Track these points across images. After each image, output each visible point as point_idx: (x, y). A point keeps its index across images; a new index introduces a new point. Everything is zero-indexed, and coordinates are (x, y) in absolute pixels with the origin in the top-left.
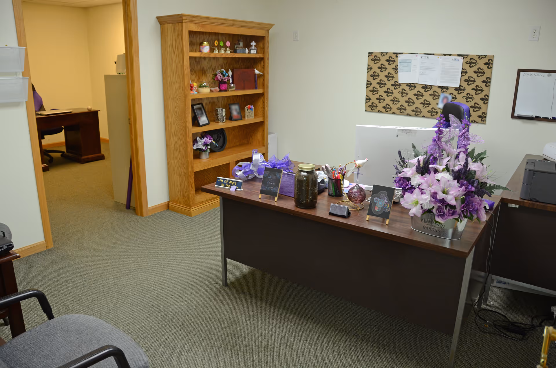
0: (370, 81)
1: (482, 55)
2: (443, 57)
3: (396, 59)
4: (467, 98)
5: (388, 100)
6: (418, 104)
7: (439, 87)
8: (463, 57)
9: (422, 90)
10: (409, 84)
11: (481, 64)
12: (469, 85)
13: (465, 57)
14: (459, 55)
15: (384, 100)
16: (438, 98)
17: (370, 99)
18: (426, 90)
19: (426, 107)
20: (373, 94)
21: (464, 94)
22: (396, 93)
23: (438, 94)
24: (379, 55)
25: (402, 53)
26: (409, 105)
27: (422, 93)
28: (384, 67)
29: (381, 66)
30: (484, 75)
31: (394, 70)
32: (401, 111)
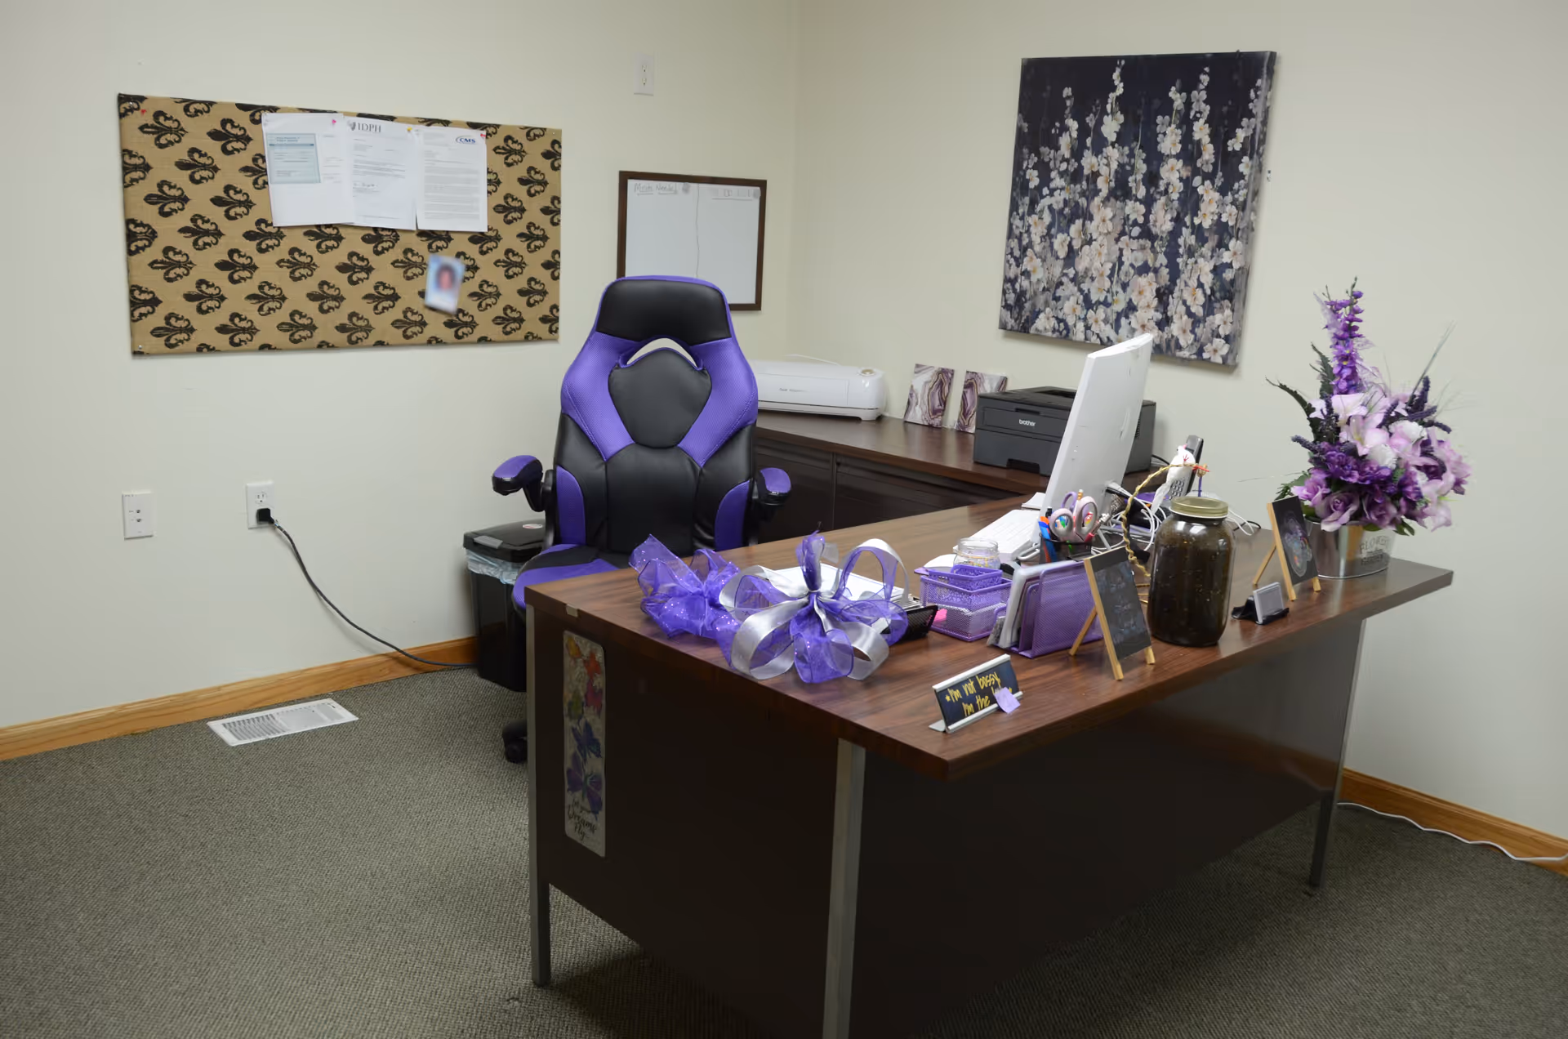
0: (145, 222)
1: (533, 128)
2: (423, 128)
3: (251, 130)
4: (508, 265)
5: (237, 298)
6: (355, 299)
7: (422, 234)
8: (484, 132)
9: (366, 250)
10: (315, 230)
11: (534, 154)
12: (509, 222)
13: (491, 130)
14: (474, 126)
15: (222, 298)
16: (422, 274)
17: (155, 302)
18: (380, 249)
19: (384, 308)
20: (170, 280)
21: (499, 253)
22: (269, 268)
23: (419, 260)
24: (178, 112)
25: (273, 109)
26: (325, 307)
27: (367, 260)
28: (203, 160)
29: (189, 156)
30: (546, 189)
31: (249, 174)
32: (296, 337)
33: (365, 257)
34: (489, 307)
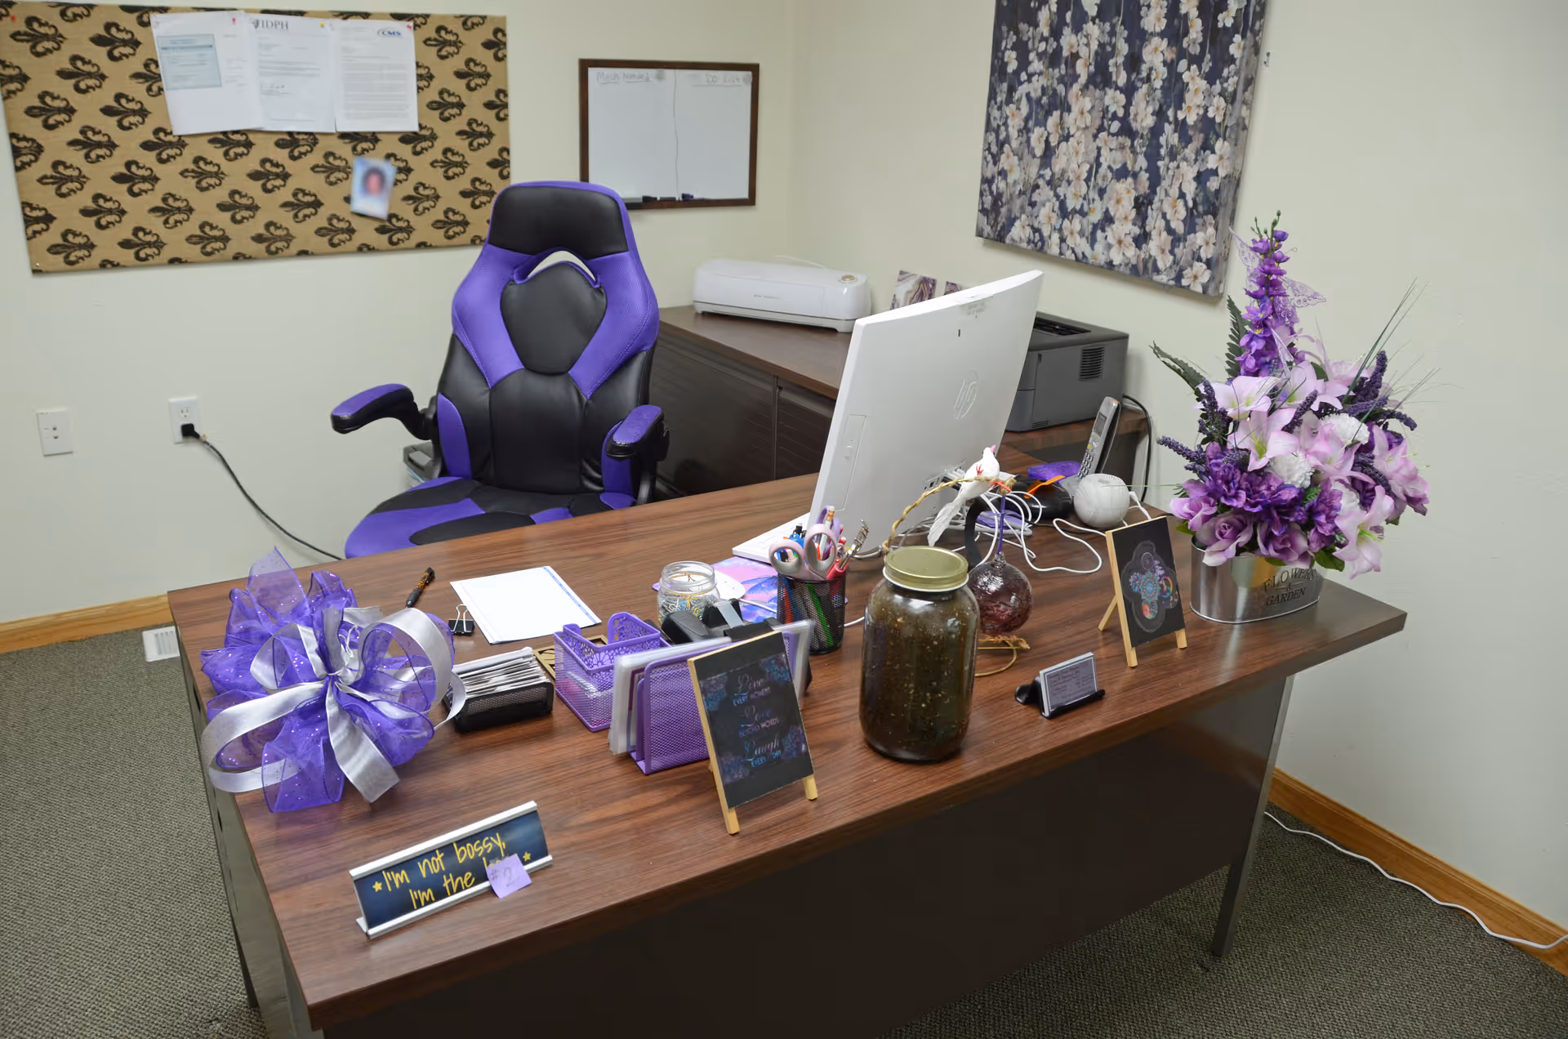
0: (29, 135)
1: (471, 17)
2: (339, 22)
3: (139, 33)
4: (448, 165)
6: (271, 207)
7: (344, 136)
8: (411, 24)
9: (281, 156)
10: (221, 136)
11: (473, 45)
12: (446, 120)
13: (419, 21)
14: (398, 17)
15: (122, 212)
16: (347, 178)
17: (48, 219)
18: (296, 153)
19: (305, 216)
20: (63, 196)
21: (436, 153)
22: (171, 178)
23: (342, 164)
24: (54, 17)
25: (163, 10)
26: (238, 217)
27: (282, 166)
28: (87, 68)
29: (71, 64)
30: (489, 83)
31: (141, 80)
32: (209, 249)
33: (280, 163)
34: (426, 211)
